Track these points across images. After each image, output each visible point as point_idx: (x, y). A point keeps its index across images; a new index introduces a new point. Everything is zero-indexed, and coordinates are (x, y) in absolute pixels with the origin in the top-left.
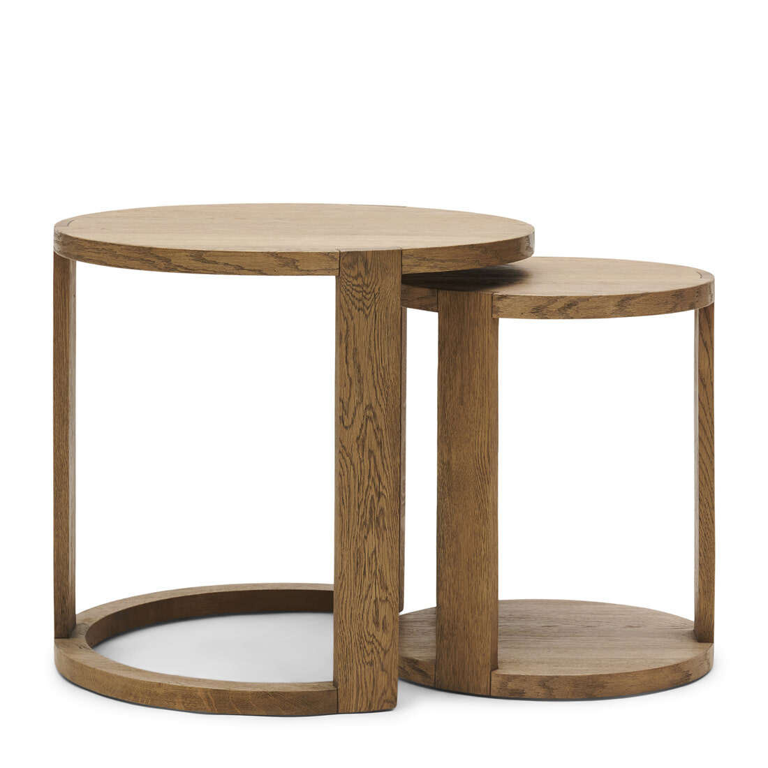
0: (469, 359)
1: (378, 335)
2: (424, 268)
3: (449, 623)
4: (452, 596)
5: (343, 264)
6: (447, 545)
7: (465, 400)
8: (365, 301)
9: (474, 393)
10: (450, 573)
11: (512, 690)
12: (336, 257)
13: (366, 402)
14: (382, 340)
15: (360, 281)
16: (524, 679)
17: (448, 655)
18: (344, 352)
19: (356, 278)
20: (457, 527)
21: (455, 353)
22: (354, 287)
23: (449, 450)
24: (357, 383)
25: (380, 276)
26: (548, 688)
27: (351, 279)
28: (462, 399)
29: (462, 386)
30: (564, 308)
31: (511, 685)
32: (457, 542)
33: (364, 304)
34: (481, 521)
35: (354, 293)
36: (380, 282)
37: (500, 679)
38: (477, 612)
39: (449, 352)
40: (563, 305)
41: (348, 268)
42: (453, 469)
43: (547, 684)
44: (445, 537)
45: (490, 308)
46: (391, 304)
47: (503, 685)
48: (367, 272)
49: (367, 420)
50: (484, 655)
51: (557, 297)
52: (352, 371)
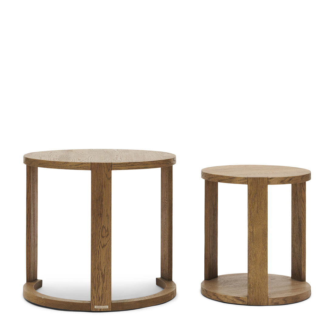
0: (260, 199)
3: (253, 283)
4: (254, 275)
6: (252, 258)
7: (259, 212)
9: (262, 209)
10: (253, 268)
11: (275, 303)
16: (278, 299)
17: (252, 294)
20: (256, 252)
21: (255, 197)
23: (253, 228)
26: (285, 301)
28: (258, 211)
29: (258, 207)
31: (275, 301)
32: (256, 257)
34: (264, 250)
37: (271, 300)
38: (263, 279)
39: (252, 197)
40: (289, 180)
42: (254, 234)
43: (285, 299)
44: (251, 256)
45: (267, 182)
47: (272, 301)
50: (266, 292)
51: (287, 177)
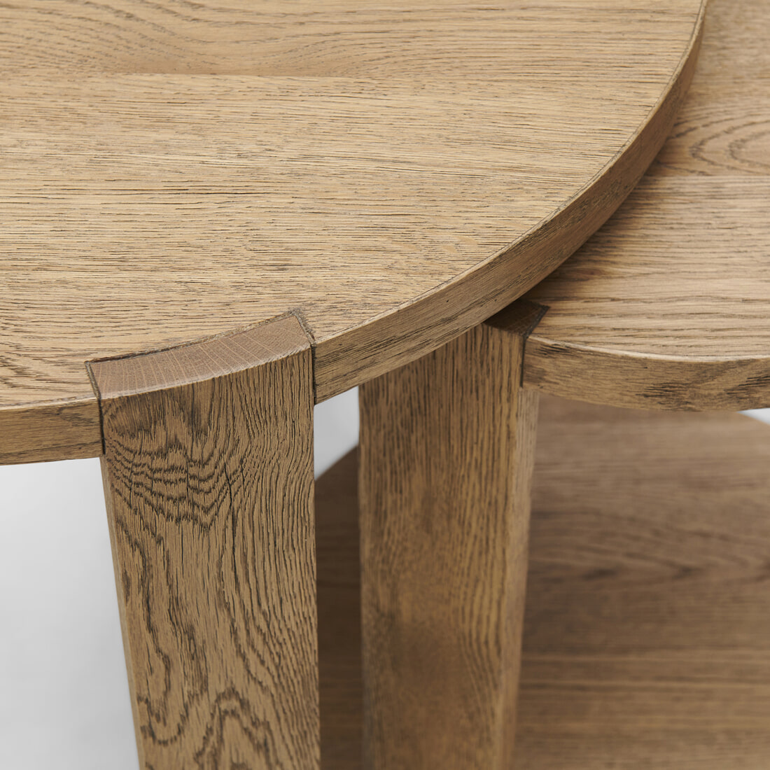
1: (245, 555)
2: (387, 363)
5: (116, 429)
8: (198, 498)
12: (86, 415)
13: (217, 685)
14: (259, 564)
15: (176, 458)
18: (141, 612)
19: (163, 454)
22: (157, 475)
24: (187, 661)
25: (241, 432)
27: (147, 459)
30: (745, 388)
33: (194, 504)
35: (157, 487)
36: (243, 446)
41: (133, 436)
46: (281, 482)
48: (197, 431)
49: (222, 720)
52: (169, 641)
